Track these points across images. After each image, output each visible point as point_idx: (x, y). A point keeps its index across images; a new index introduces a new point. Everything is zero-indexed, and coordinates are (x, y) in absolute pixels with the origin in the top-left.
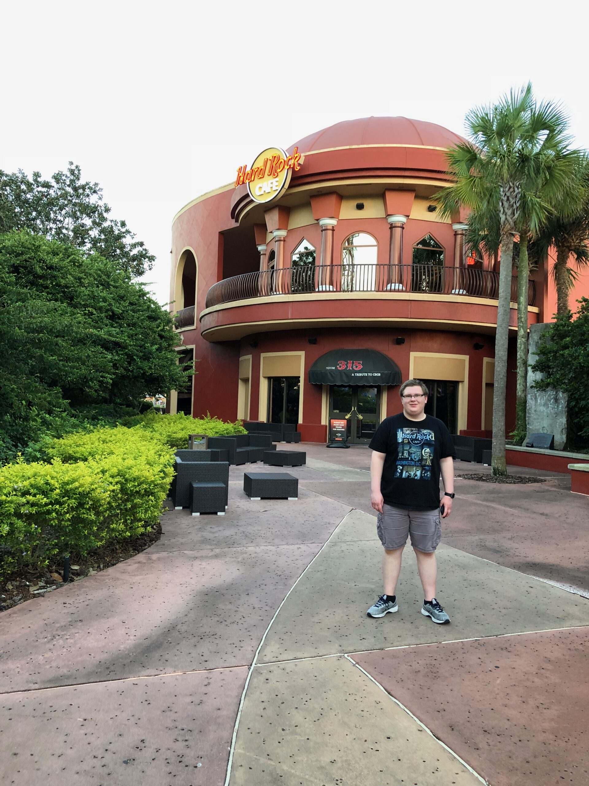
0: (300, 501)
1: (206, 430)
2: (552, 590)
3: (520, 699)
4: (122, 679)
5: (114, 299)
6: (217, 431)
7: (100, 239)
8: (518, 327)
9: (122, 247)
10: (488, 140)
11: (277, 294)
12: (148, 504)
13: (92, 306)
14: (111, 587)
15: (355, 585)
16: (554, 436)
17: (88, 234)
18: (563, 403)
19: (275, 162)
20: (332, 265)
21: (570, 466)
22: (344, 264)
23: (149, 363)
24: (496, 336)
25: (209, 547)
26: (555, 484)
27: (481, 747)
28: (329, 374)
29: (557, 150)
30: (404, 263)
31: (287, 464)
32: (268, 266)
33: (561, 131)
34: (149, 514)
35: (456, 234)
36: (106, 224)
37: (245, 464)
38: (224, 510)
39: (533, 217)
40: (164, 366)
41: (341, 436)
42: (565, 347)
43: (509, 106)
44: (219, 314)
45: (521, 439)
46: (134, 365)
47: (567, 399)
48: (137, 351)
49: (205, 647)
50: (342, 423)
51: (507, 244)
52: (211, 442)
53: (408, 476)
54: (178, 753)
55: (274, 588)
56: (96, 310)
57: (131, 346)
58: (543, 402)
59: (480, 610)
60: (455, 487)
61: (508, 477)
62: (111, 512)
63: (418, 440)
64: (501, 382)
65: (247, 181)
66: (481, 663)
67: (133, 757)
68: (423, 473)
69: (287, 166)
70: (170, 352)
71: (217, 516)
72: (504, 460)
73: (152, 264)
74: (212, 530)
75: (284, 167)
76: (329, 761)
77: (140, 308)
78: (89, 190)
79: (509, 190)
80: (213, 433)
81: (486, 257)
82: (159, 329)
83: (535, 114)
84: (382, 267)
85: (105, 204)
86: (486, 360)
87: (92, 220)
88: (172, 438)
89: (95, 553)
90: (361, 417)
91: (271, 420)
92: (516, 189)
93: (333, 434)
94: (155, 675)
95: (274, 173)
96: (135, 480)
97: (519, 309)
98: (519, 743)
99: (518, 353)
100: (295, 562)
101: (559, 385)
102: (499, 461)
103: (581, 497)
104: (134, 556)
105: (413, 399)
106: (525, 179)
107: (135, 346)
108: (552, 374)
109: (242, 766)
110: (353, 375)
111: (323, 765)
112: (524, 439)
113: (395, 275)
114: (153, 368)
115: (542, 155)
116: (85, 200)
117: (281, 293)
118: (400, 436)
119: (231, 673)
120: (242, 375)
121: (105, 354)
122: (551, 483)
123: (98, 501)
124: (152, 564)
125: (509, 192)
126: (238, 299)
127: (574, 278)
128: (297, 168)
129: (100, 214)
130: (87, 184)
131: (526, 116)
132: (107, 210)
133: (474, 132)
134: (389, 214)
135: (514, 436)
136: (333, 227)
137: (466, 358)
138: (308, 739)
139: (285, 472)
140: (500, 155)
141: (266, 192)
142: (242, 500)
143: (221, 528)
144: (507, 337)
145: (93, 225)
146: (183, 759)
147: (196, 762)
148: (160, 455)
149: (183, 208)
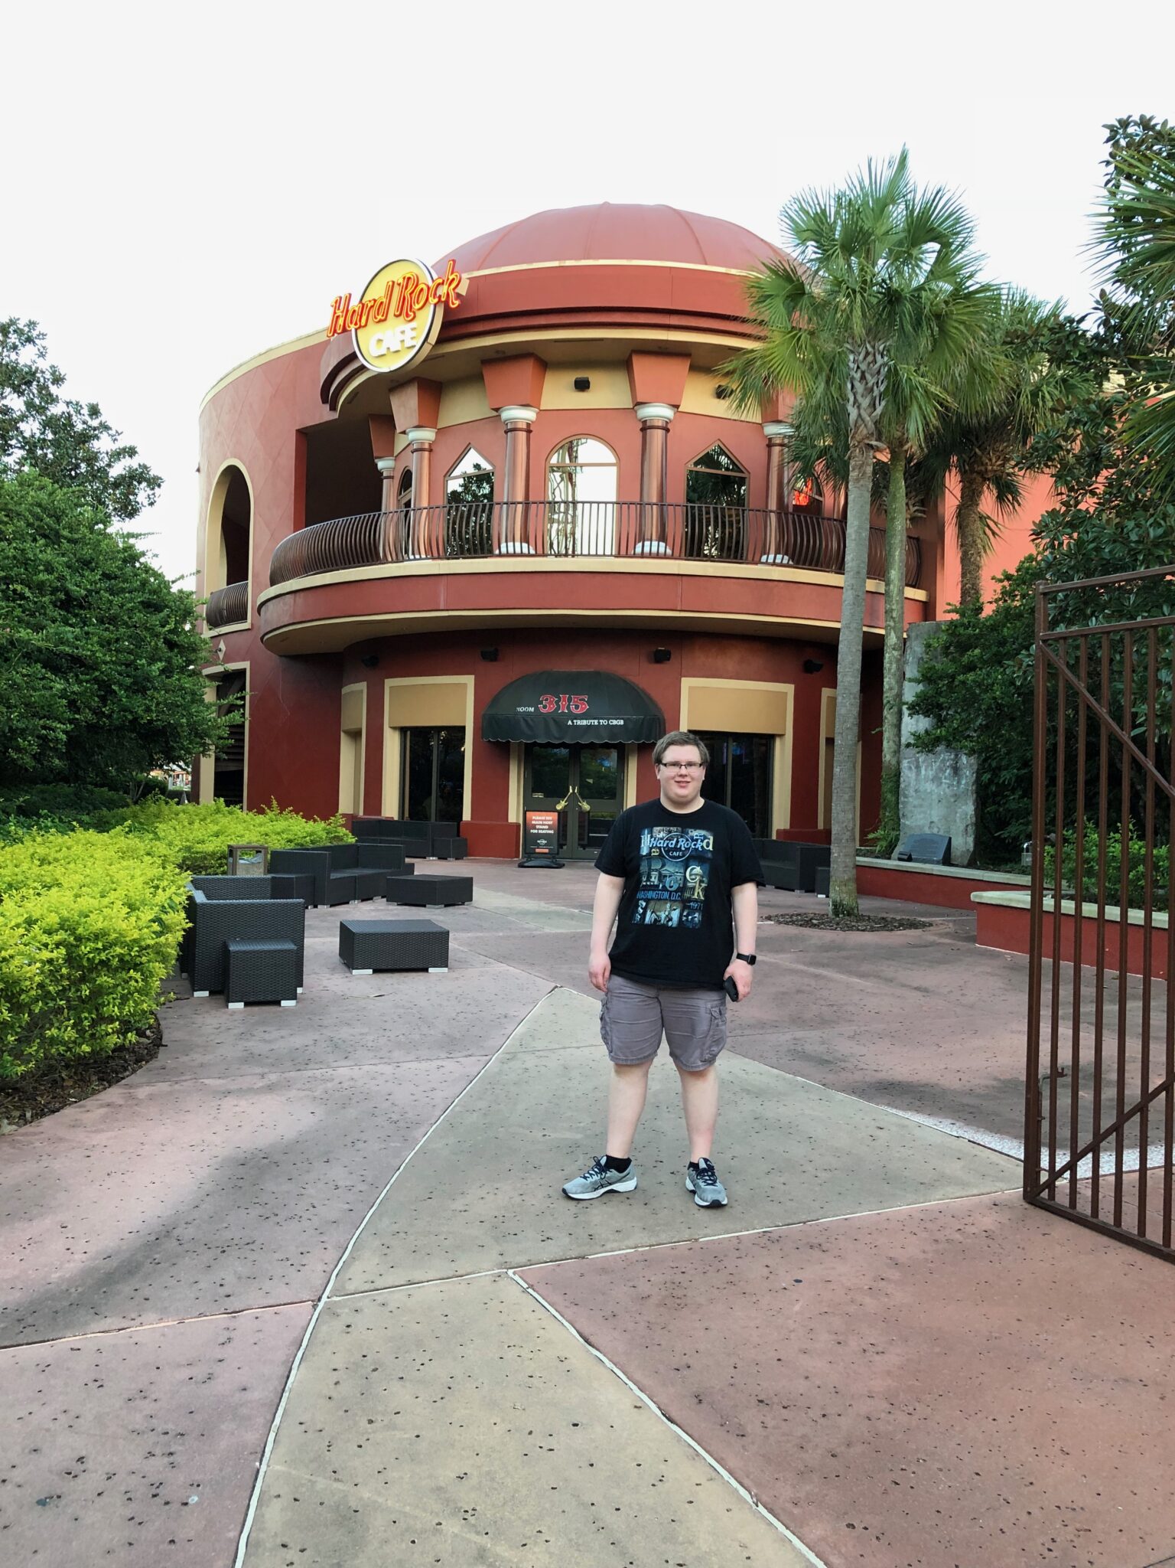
0: (454, 975)
1: (267, 835)
2: (917, 1132)
3: (835, 1337)
4: (48, 1341)
5: (69, 567)
6: (292, 837)
7: (44, 440)
8: (885, 628)
9: (90, 459)
10: (825, 260)
11: (415, 559)
12: (126, 986)
13: (22, 580)
14: (45, 1157)
15: (544, 1135)
16: (950, 839)
17: (17, 429)
18: (968, 776)
19: (409, 290)
20: (527, 504)
21: (977, 896)
22: (556, 500)
23: (145, 699)
24: (840, 646)
25: (259, 1070)
26: (948, 930)
27: (750, 1431)
28: (522, 723)
29: (956, 282)
30: (669, 500)
31: (434, 902)
32: (399, 501)
33: (963, 246)
34: (128, 1009)
35: (770, 445)
36: (56, 410)
37: (348, 903)
38: (294, 997)
39: (913, 414)
40: (178, 706)
41: (546, 845)
42: (971, 668)
43: (866, 195)
44: (297, 599)
45: (890, 846)
46: (114, 704)
47: (975, 767)
48: (120, 674)
49: (230, 1270)
50: (548, 818)
51: (862, 466)
52: (278, 861)
53: (655, 920)
54: (152, 1480)
55: (383, 1146)
56: (30, 588)
57: (106, 663)
58: (931, 773)
59: (779, 1174)
60: (760, 942)
61: (860, 918)
62: (47, 1004)
63: (680, 849)
64: (847, 735)
65: (353, 327)
66: (769, 1275)
67: (59, 1492)
68: (685, 914)
69: (434, 298)
70: (190, 676)
71: (280, 1009)
72: (852, 886)
73: (154, 494)
74: (267, 1036)
75: (427, 299)
76: (454, 1475)
77: (126, 585)
78: (16, 336)
79: (865, 358)
80: (283, 842)
81: (827, 490)
82: (166, 629)
83: (912, 211)
84: (625, 507)
85: (52, 367)
86: (826, 692)
87: (25, 399)
88: (193, 853)
89: (15, 1089)
90: (586, 807)
91: (407, 814)
92: (878, 357)
93: (531, 840)
94: (120, 1330)
95: (406, 311)
96: (97, 937)
97: (887, 594)
98: (822, 1421)
99: (886, 680)
100: (430, 1094)
101: (958, 741)
102: (844, 888)
103: (994, 956)
104: (99, 1091)
105: (683, 771)
106: (895, 338)
107: (114, 663)
108: (946, 720)
109: (279, 1496)
110: (570, 723)
111: (442, 1484)
112: (896, 846)
113: (652, 526)
114: (153, 708)
115: (925, 290)
116: (9, 356)
117: (423, 556)
118: (646, 843)
119: (278, 1317)
120: (347, 723)
121: (52, 681)
122: (943, 929)
123: (17, 982)
124: (136, 1108)
125: (866, 362)
126: (335, 567)
127: (994, 533)
128: (453, 304)
129: (43, 388)
130: (12, 322)
131: (898, 213)
132: (58, 380)
133: (798, 241)
134: (639, 400)
135: (877, 839)
136: (528, 425)
137: (789, 689)
138: (418, 1436)
139: (427, 917)
140: (848, 288)
141: (392, 350)
142: (337, 976)
143: (283, 1032)
144: (860, 648)
145: (28, 410)
146: (161, 1491)
147: (187, 1494)
148: (157, 887)
149: (222, 379)
